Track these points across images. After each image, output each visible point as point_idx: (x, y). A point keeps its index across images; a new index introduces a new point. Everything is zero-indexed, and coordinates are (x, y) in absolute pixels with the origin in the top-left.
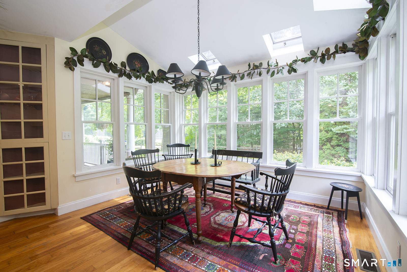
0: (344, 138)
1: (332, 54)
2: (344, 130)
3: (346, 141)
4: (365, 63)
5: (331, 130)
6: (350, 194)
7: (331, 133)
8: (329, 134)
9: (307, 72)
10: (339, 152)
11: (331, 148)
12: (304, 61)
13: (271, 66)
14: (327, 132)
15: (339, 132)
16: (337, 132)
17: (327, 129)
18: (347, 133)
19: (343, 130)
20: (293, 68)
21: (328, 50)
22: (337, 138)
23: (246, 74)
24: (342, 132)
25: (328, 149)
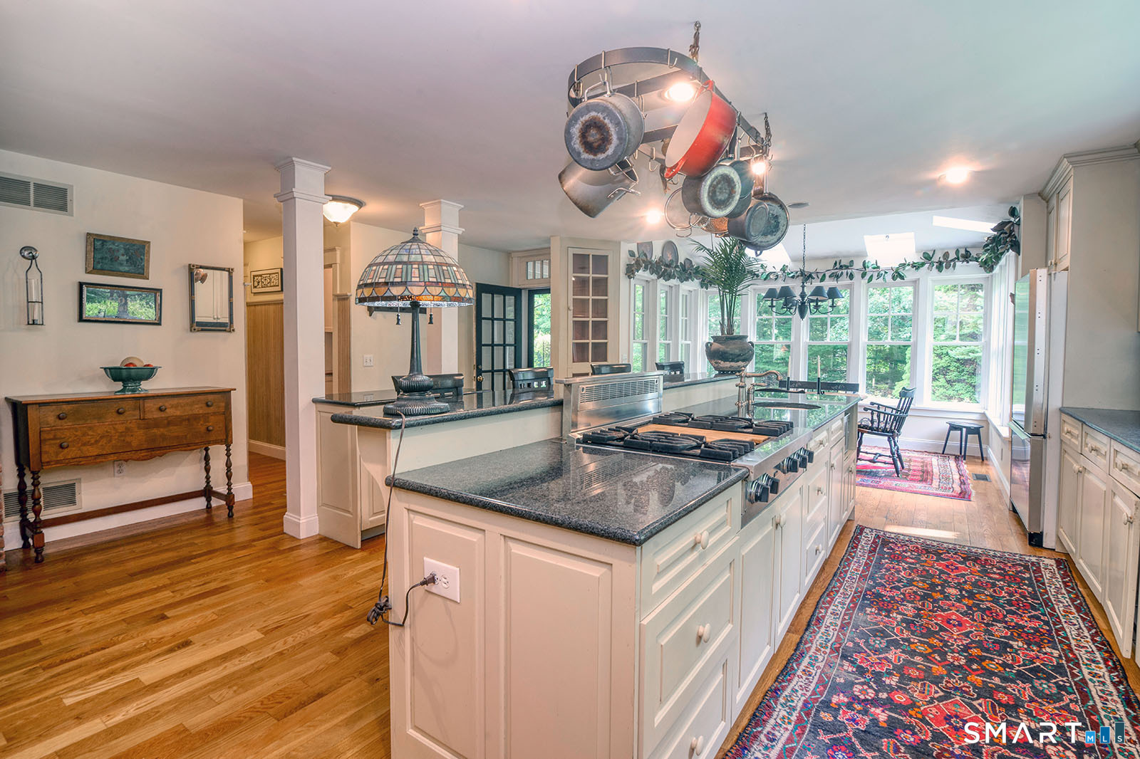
0: (969, 368)
1: (952, 260)
2: (970, 354)
3: (973, 374)
4: (992, 276)
5: (947, 354)
6: (972, 431)
7: (947, 358)
8: (944, 361)
9: (919, 279)
10: (960, 392)
11: (946, 384)
12: (916, 266)
13: (868, 267)
14: (939, 356)
15: (960, 357)
16: (957, 357)
17: (939, 351)
18: (975, 359)
19: (967, 354)
20: (899, 273)
21: (946, 255)
22: (958, 368)
23: (828, 274)
24: (966, 357)
25: (941, 386)
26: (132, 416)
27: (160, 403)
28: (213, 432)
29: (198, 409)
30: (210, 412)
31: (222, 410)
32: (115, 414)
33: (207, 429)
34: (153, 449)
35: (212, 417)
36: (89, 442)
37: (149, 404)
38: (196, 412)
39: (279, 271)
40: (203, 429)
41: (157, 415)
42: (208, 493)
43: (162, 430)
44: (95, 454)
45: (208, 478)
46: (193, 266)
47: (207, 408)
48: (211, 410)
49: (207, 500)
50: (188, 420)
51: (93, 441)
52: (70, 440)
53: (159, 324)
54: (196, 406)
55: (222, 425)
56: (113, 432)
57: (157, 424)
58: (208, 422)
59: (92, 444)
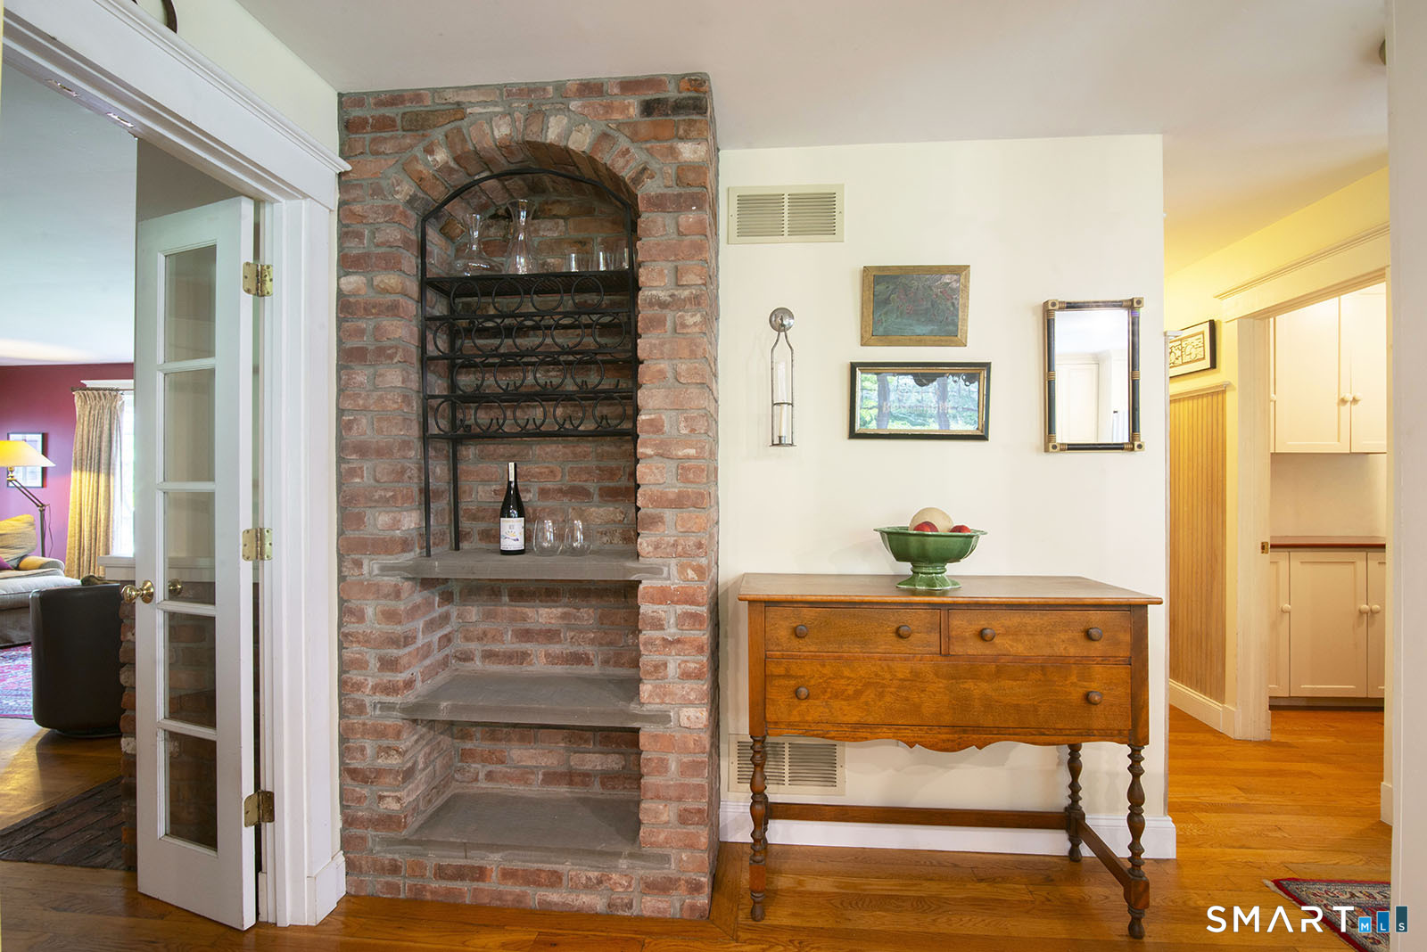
26: (924, 641)
27: (982, 621)
28: (1100, 707)
29: (1065, 644)
30: (1092, 654)
31: (1124, 652)
32: (892, 637)
33: (1087, 698)
34: (964, 729)
35: (1098, 668)
36: (843, 692)
37: (959, 622)
38: (1060, 650)
39: (1206, 328)
40: (1076, 695)
41: (976, 648)
42: (1071, 821)
43: (984, 685)
44: (855, 719)
45: (1074, 788)
46: (1054, 304)
47: (1083, 642)
48: (1097, 649)
49: (1071, 840)
50: (1043, 668)
51: (851, 690)
52: (813, 682)
53: (983, 437)
54: (1063, 636)
55: (1122, 692)
56: (888, 676)
57: (973, 668)
58: (1091, 680)
59: (848, 698)
